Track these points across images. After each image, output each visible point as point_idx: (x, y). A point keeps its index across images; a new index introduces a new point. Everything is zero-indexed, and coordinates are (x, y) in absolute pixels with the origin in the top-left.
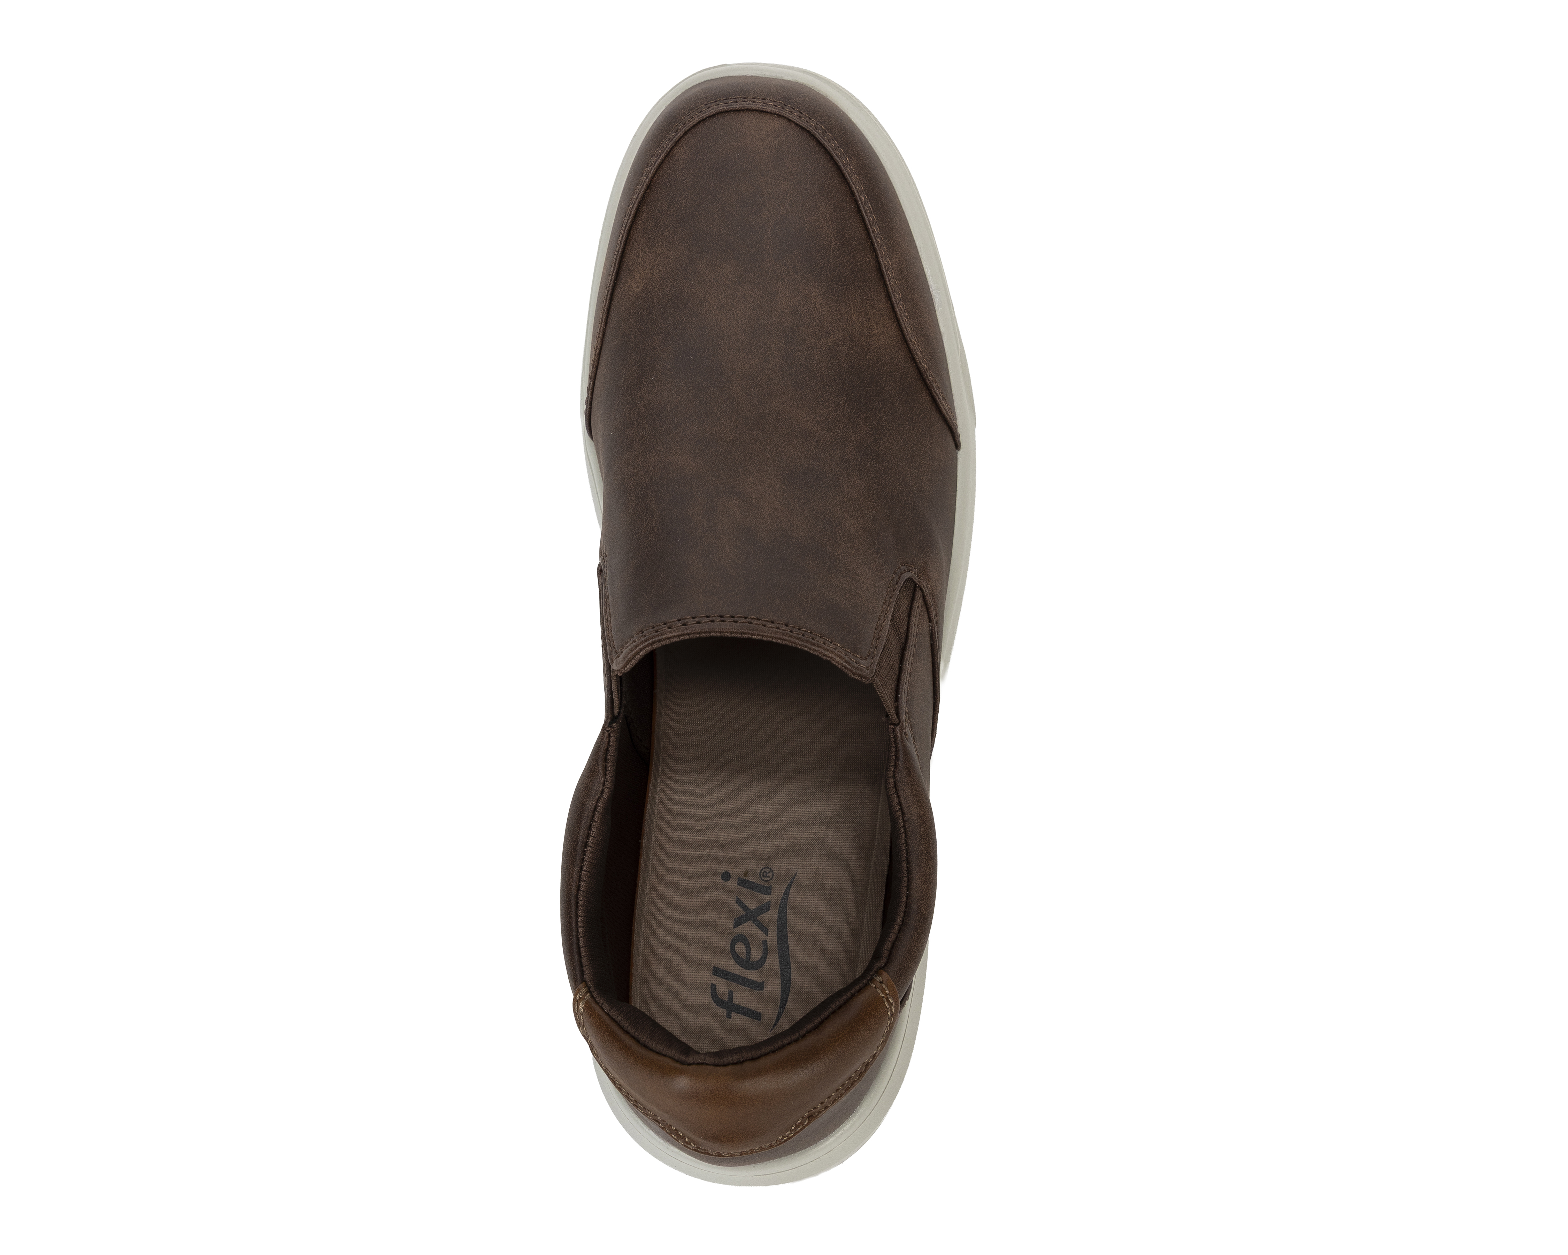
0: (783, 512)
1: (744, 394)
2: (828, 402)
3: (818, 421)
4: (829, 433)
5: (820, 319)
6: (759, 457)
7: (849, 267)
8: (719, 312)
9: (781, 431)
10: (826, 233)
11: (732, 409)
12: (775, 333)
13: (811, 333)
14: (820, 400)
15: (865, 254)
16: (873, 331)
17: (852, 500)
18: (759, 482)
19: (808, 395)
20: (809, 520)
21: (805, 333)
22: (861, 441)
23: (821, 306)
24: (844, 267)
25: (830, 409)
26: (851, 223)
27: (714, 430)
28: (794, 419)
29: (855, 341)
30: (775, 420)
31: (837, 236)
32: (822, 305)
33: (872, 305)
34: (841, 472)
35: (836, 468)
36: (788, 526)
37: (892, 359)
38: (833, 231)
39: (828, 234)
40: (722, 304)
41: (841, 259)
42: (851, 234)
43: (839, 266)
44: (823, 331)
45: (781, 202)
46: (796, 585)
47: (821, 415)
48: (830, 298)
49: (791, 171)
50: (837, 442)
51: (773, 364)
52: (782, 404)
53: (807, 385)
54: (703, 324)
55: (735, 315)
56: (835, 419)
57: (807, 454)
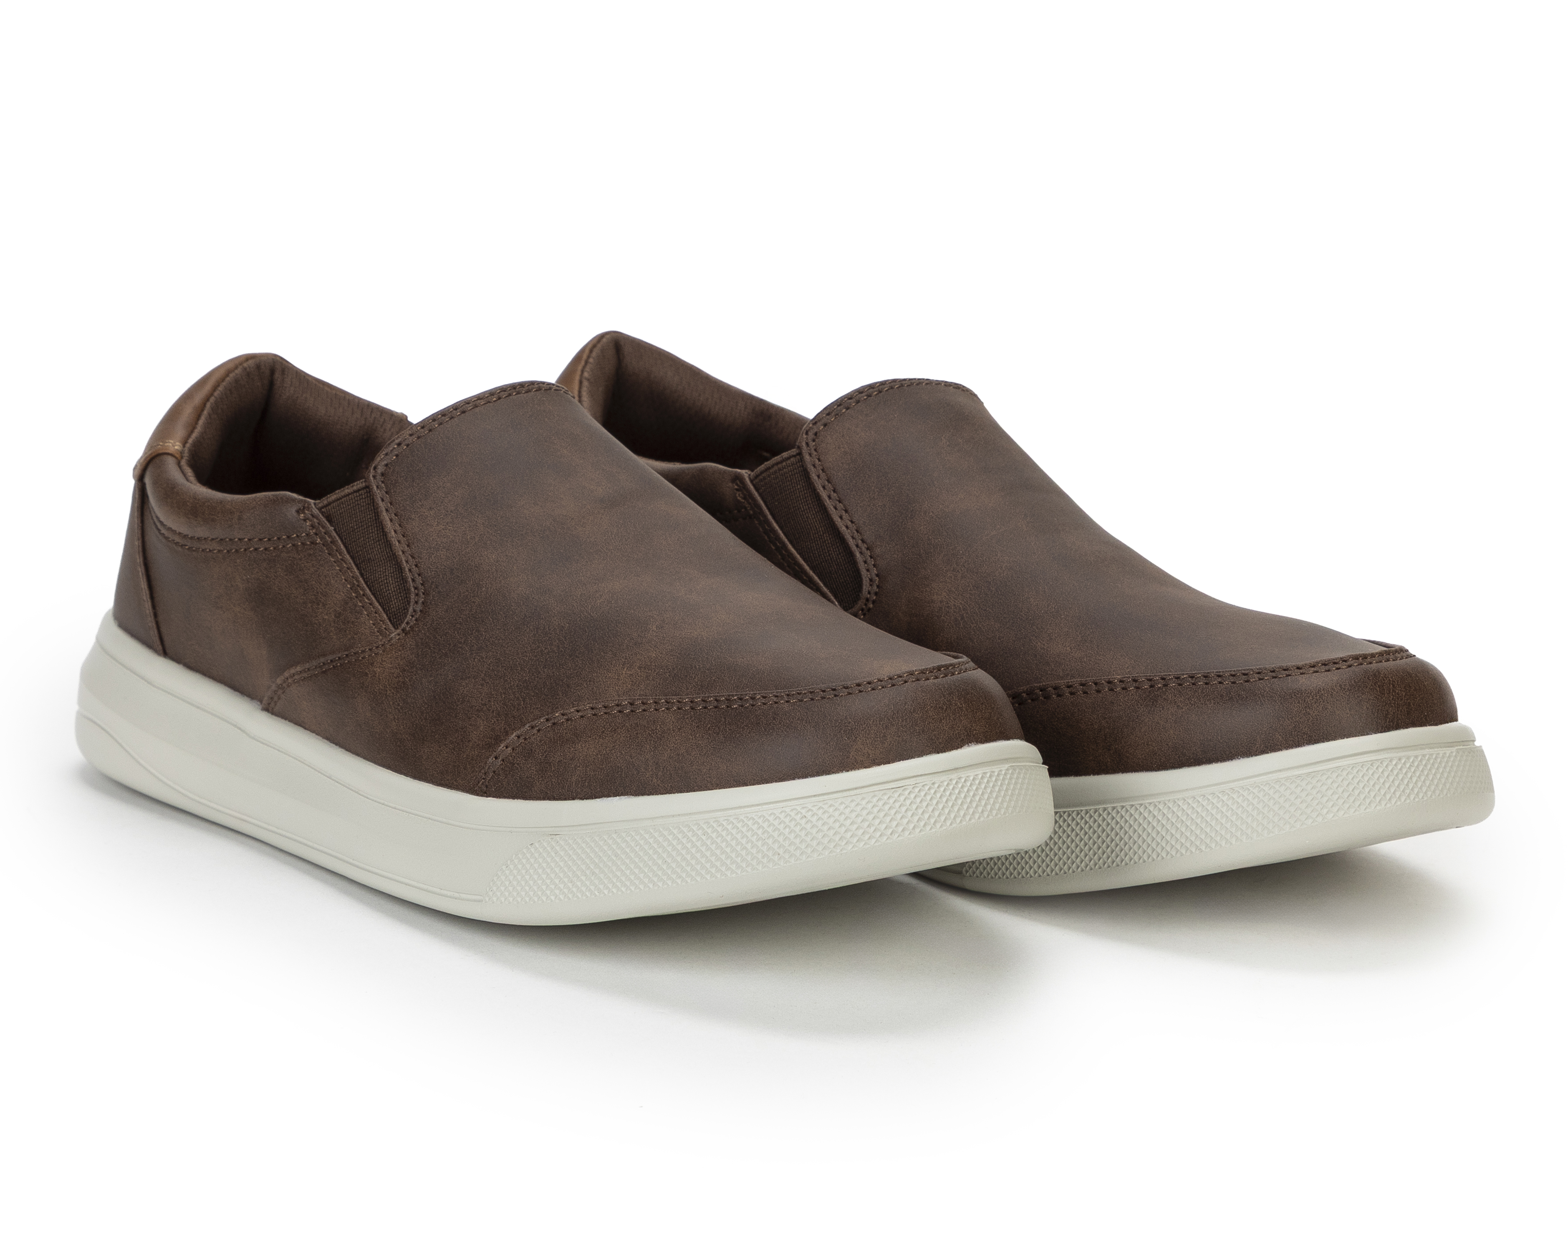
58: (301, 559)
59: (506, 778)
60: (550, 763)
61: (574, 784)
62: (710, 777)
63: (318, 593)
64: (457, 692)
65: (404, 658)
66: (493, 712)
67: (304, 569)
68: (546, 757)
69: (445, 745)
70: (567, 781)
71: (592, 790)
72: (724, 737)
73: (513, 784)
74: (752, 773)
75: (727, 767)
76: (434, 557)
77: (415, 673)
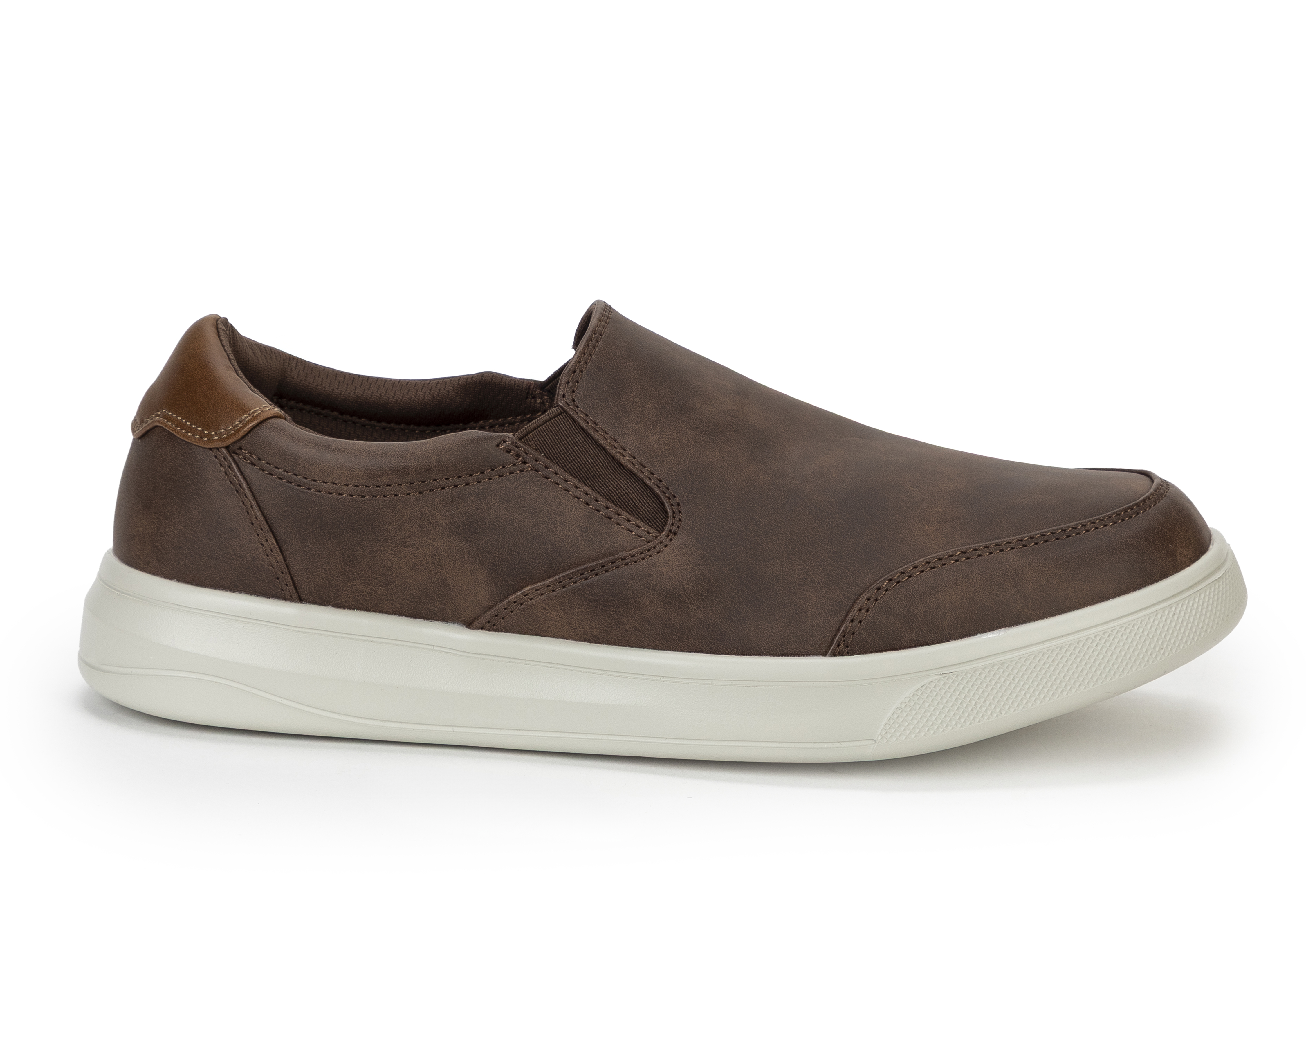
37: (901, 541)
58: (516, 487)
59: (869, 635)
60: (915, 615)
61: (946, 628)
62: (1076, 599)
63: (550, 514)
64: (765, 573)
65: (692, 554)
66: (819, 583)
67: (524, 495)
68: (908, 610)
69: (777, 620)
70: (939, 627)
71: (966, 629)
72: (1076, 564)
73: (879, 640)
74: (1112, 588)
75: (1090, 587)
76: (667, 463)
77: (711, 565)
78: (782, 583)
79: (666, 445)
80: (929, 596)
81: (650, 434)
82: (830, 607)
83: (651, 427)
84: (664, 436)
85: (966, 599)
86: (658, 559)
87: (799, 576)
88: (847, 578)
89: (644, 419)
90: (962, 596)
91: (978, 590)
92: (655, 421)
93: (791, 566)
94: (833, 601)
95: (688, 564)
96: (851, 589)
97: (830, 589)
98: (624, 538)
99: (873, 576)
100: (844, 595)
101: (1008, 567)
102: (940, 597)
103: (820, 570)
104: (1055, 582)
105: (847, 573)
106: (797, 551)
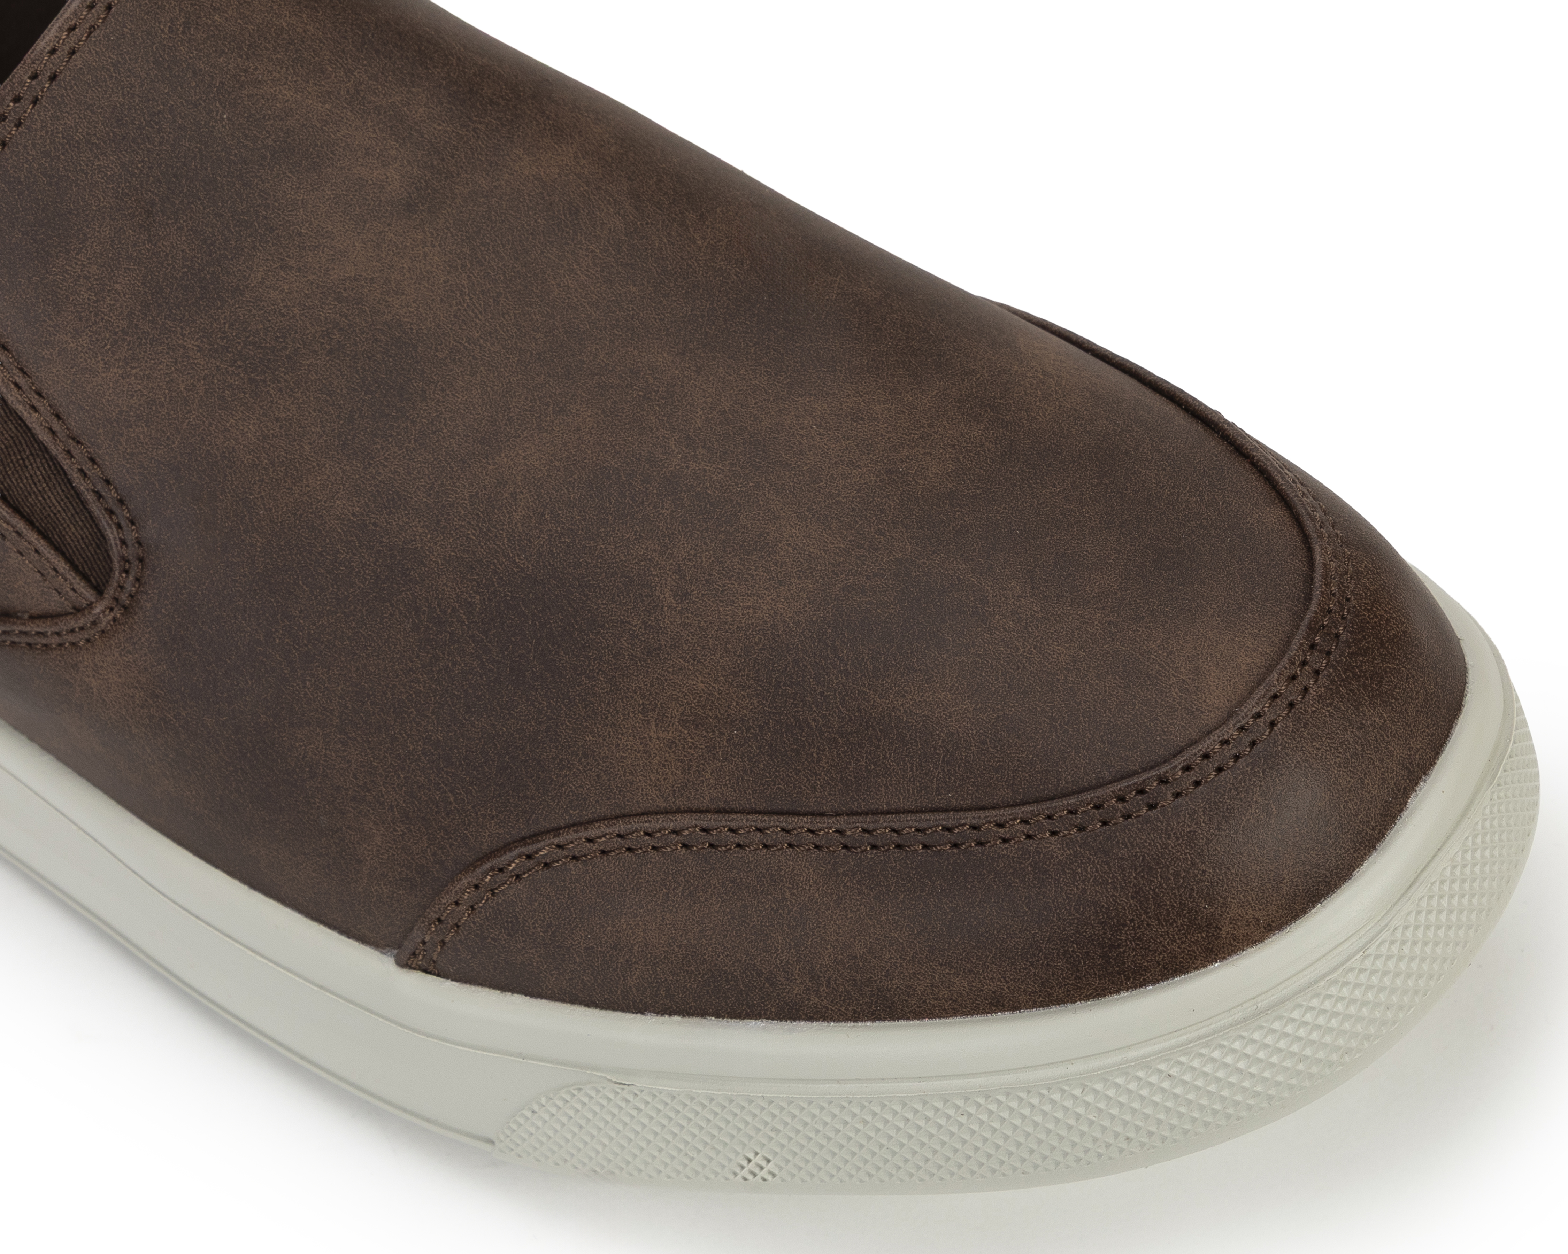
0: (327, 270)
1: (640, 365)
2: (536, 528)
3: (505, 487)
4: (471, 496)
5: (722, 592)
6: (481, 313)
7: (814, 720)
8: (848, 407)
9: (520, 396)
10: (906, 692)
11: (617, 320)
12: (737, 484)
13: (700, 557)
14: (547, 511)
15: (832, 779)
16: (657, 725)
17: (300, 464)
18: (421, 273)
19: (571, 489)
20: (283, 316)
21: (705, 543)
22: (425, 566)
23: (749, 607)
24: (817, 706)
25: (519, 525)
26: (912, 770)
27: (587, 256)
28: (532, 435)
29: (645, 661)
30: (550, 397)
31: (890, 716)
32: (751, 611)
33: (715, 748)
34: (374, 478)
35: (387, 470)
36: (288, 256)
37: (585, 755)
38: (906, 712)
39: (904, 696)
40: (862, 419)
41: (837, 707)
42: (885, 758)
43: (822, 694)
44: (693, 587)
45: (1026, 628)
46: (137, 168)
47: (516, 499)
48: (760, 639)
49: (1087, 682)
50: (444, 506)
51: (673, 451)
52: (578, 429)
53: (591, 496)
54: (841, 371)
55: (821, 431)
56: (494, 527)
57: (445, 425)
78: (320, 783)
79: (132, 396)
80: (600, 918)
81: (101, 365)
82: (404, 869)
83: (109, 347)
84: (134, 371)
85: (680, 947)
86: (83, 658)
87: (356, 779)
88: (448, 814)
89: (96, 323)
90: (672, 938)
91: (709, 933)
92: (123, 331)
93: (345, 751)
94: (413, 859)
95: (136, 688)
96: (451, 845)
97: (411, 831)
98: (26, 587)
99: (501, 831)
100: (434, 854)
101: (788, 895)
102: (624, 927)
103: (399, 777)
104: (888, 956)
105: (451, 803)
106: (362, 718)
